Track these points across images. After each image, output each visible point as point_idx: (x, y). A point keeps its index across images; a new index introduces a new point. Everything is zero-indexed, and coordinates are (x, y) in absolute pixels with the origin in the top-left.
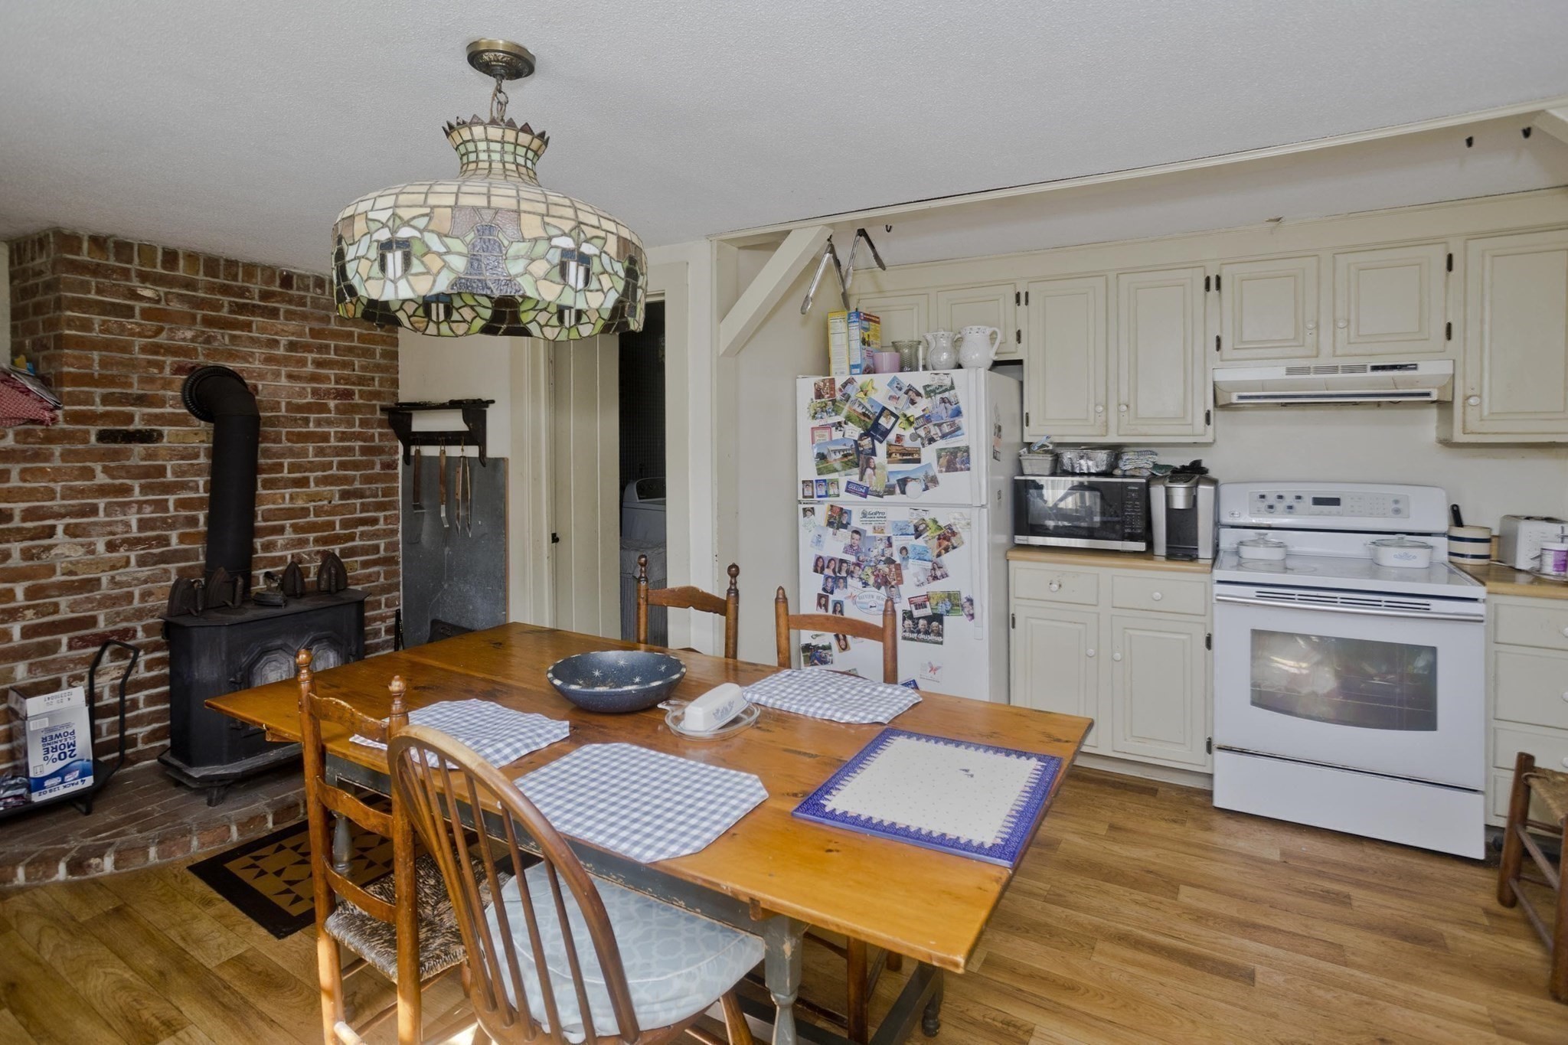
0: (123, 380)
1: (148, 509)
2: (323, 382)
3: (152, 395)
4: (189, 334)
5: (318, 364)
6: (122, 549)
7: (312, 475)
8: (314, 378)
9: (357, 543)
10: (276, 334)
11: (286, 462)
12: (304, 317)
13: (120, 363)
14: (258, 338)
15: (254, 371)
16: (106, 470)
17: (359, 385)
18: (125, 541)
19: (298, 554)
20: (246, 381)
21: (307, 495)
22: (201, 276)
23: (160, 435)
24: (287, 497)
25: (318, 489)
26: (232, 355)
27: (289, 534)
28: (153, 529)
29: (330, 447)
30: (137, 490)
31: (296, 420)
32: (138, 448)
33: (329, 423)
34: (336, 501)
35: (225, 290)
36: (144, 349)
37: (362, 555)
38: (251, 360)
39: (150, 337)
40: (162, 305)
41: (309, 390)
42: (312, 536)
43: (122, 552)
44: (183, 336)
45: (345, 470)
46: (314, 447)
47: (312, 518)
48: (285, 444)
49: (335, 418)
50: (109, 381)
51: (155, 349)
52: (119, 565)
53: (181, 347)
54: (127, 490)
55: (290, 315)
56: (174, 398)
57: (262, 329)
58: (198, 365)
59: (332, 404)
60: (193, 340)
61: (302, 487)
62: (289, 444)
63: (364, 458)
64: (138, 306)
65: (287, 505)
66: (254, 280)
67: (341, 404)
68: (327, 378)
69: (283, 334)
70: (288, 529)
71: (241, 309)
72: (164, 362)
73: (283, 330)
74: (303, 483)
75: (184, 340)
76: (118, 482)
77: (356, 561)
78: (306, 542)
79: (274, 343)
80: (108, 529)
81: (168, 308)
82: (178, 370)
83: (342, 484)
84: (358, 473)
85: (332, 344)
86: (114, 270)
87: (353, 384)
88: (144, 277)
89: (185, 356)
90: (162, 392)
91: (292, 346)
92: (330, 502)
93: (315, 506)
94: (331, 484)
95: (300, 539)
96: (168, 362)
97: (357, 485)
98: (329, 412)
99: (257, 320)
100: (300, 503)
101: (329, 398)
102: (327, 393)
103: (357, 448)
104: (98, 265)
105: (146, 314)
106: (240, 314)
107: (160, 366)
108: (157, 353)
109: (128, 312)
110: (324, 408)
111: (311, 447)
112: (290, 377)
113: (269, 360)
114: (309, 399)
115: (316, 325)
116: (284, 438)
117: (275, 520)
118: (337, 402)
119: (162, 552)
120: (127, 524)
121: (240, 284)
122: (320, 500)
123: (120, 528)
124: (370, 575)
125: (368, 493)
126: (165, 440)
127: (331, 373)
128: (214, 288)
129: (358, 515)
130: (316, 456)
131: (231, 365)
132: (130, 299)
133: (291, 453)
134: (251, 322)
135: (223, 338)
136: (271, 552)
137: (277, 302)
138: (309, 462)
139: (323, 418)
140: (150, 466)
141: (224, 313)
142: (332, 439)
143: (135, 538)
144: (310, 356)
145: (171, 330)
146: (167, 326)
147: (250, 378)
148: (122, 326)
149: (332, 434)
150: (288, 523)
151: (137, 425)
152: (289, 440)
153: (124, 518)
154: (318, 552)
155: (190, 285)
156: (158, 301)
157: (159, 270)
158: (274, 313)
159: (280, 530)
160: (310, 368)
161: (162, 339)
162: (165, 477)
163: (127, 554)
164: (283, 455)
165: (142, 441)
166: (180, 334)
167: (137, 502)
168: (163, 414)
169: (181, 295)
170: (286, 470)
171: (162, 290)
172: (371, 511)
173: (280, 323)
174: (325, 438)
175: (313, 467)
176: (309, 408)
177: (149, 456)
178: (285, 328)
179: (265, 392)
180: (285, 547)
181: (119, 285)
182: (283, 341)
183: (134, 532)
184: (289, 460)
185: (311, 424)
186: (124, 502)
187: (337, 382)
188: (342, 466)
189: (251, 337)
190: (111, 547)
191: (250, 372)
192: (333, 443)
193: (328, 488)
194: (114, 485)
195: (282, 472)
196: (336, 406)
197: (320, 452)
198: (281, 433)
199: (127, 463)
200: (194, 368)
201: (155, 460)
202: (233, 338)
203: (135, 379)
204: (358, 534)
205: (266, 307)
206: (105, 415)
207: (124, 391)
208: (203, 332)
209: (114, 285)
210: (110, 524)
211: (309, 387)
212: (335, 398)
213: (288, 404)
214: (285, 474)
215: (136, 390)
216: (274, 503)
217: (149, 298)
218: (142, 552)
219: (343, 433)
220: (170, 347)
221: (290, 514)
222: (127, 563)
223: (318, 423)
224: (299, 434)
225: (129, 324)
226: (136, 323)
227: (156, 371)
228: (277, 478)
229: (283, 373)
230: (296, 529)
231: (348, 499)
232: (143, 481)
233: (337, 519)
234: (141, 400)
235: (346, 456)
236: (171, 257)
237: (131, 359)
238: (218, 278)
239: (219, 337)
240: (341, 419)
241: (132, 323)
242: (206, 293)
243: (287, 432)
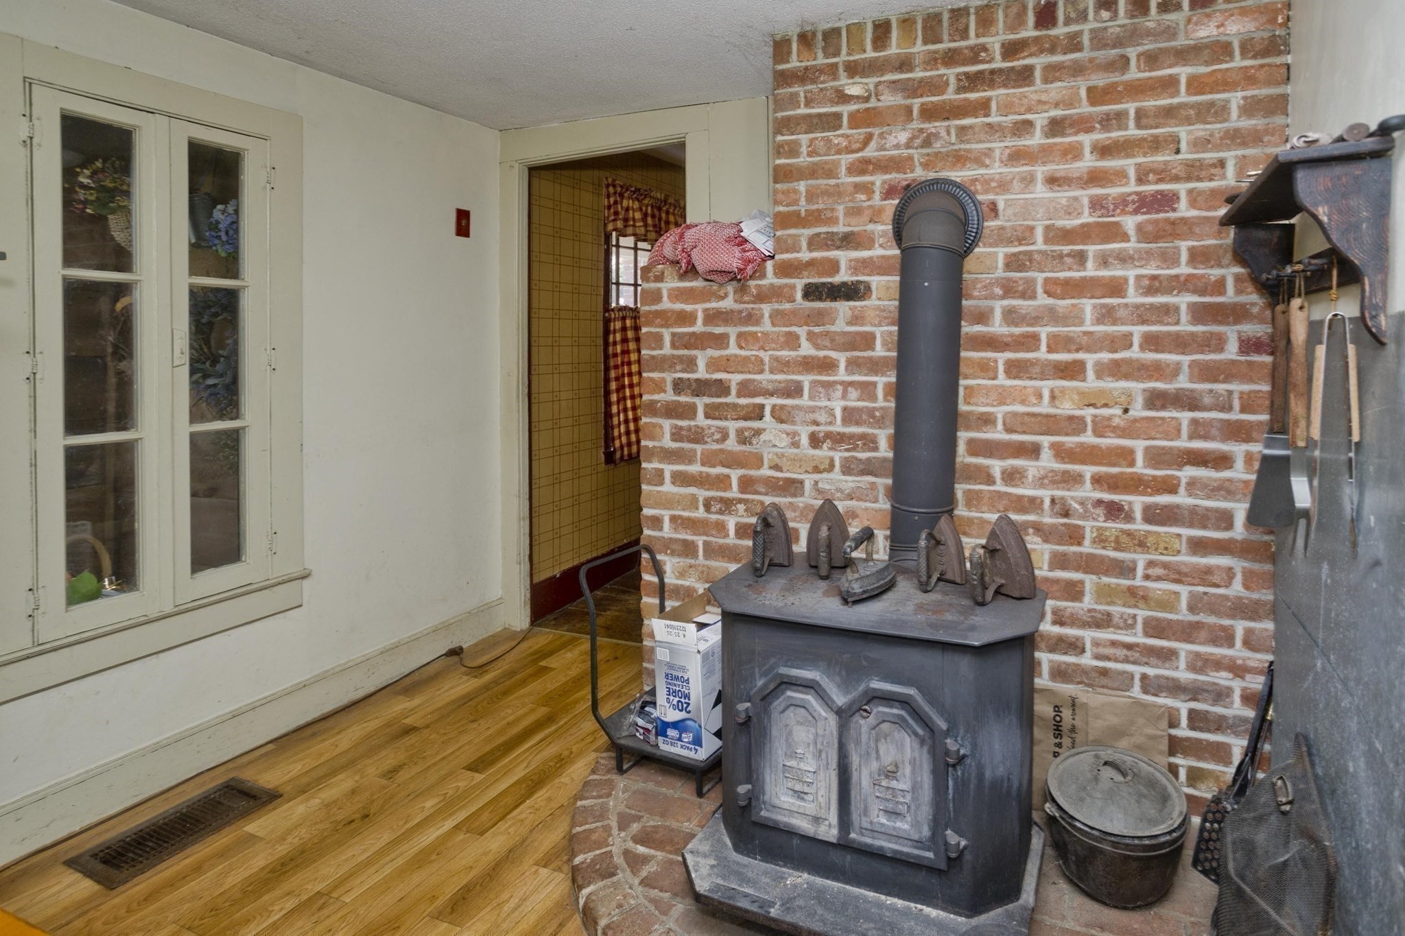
0: (829, 214)
1: (853, 393)
2: (1113, 184)
3: (859, 233)
4: (903, 137)
5: (1104, 151)
6: (825, 446)
7: (1090, 359)
8: (1095, 178)
9: (1182, 499)
10: (1029, 110)
11: (1044, 332)
12: (1078, 70)
13: (826, 193)
14: (999, 124)
15: (992, 180)
16: (811, 337)
17: (1189, 179)
18: (828, 435)
19: (1062, 498)
20: (980, 197)
21: (1082, 394)
22: (919, 48)
23: (868, 288)
24: (1046, 394)
25: (1101, 384)
26: (959, 159)
27: (1047, 461)
28: (858, 423)
29: (1126, 305)
30: (842, 365)
31: (1061, 256)
32: (843, 308)
33: (1124, 259)
34: (1138, 411)
35: (951, 58)
36: (851, 170)
37: (1191, 526)
38: (987, 161)
39: (857, 151)
40: (873, 103)
41: (1086, 201)
42: (1088, 471)
43: (824, 452)
44: (895, 142)
45: (1156, 351)
46: (1095, 307)
47: (1088, 438)
48: (1042, 300)
49: (1138, 251)
50: (815, 218)
51: (862, 167)
52: (822, 467)
53: (892, 159)
54: (828, 366)
55: (1052, 73)
56: (884, 234)
57: (1006, 109)
58: (914, 180)
59: (1130, 223)
60: (908, 145)
61: (1072, 378)
62: (1051, 301)
63: (1200, 328)
64: (845, 109)
65: (1045, 408)
66: (993, 30)
67: (1148, 221)
68: (1121, 175)
69: (1040, 107)
70: (1046, 454)
71: (973, 81)
72: (873, 183)
73: (1040, 102)
74: (1073, 371)
75: (897, 146)
76: (822, 354)
77: (1179, 535)
78: (1077, 479)
79: (1025, 127)
80: (812, 416)
81: (880, 104)
82: (889, 193)
83: (1150, 378)
84: (1186, 359)
85: (1131, 107)
86: (821, 70)
87: (1176, 179)
88: (853, 70)
89: (898, 172)
90: (870, 227)
91: (1056, 127)
92: (1126, 411)
93: (1095, 416)
94: (1127, 377)
95: (1065, 472)
96: (878, 184)
97: (1183, 383)
98: (1125, 238)
99: (997, 94)
100: (1067, 408)
101: (1124, 212)
102: (1122, 203)
103: (1183, 308)
104: (806, 68)
105: (857, 120)
106: (972, 90)
107: (867, 189)
108: (863, 172)
109: (833, 121)
110: (1113, 232)
111: (1088, 306)
112: (1052, 181)
113: (1017, 156)
114: (1086, 218)
115: (1100, 80)
116: (1040, 290)
117: (1024, 432)
118: (1140, 218)
119: (869, 459)
120: (831, 412)
121: (973, 41)
122: (1106, 405)
123: (822, 417)
124: (1209, 571)
125: (1207, 400)
126: (874, 296)
127: (1128, 164)
128: (936, 60)
129: (1183, 443)
130: (1099, 321)
131: (956, 175)
132: (837, 103)
133: (1053, 316)
134: (989, 100)
135: (949, 133)
136: (1016, 486)
137: (1031, 55)
138: (1085, 333)
139: (1113, 250)
140: (858, 333)
141: (950, 95)
142: (1131, 290)
143: (839, 434)
144: (1086, 140)
145: (881, 136)
146: (877, 131)
147: (986, 192)
148: (828, 141)
149: (1131, 281)
150: (1045, 440)
151: (843, 276)
152: (1049, 293)
153: (828, 403)
154: (1099, 502)
155: (905, 64)
156: (867, 99)
157: (870, 54)
158: (1025, 76)
159: (1033, 451)
160: (1088, 161)
161: (870, 152)
162: (873, 349)
163: (831, 453)
164: (1036, 320)
165: (849, 298)
166: (891, 140)
167: (842, 383)
168: (871, 258)
169: (894, 82)
170: (1044, 347)
171: (871, 81)
172: (1213, 439)
173: (1036, 90)
174: (1116, 288)
175: (1093, 343)
176: (1084, 234)
177: (856, 319)
178: (1044, 97)
179: (1010, 212)
180: (1041, 482)
181: (826, 89)
182: (1040, 120)
183: (838, 428)
184: (1049, 329)
185: (1090, 264)
186: (828, 382)
187: (1140, 180)
188: (1152, 342)
189: (990, 125)
190: (815, 441)
191: (986, 182)
192: (1133, 297)
193: (1123, 384)
194: (818, 358)
195: (1037, 349)
196: (1140, 228)
197: (1107, 315)
198: (1034, 281)
199: (833, 328)
200: (908, 186)
201: (862, 325)
202: (962, 130)
203: (840, 210)
204: (1184, 481)
205: (1013, 68)
206: (811, 263)
207: (830, 230)
208: (921, 131)
209: (821, 89)
210: (813, 410)
211: (1084, 195)
212: (1136, 212)
213: (1048, 228)
214: (1042, 354)
215: (841, 228)
216: (1023, 402)
217: (858, 97)
218: (847, 454)
219: (1154, 278)
220: (879, 160)
221: (1050, 424)
222: (831, 467)
223: (1104, 261)
224: (1067, 283)
225: (837, 137)
226: (842, 136)
227: (863, 197)
228: (1028, 360)
229: (1040, 177)
230: (1060, 453)
231: (1163, 407)
232: (849, 354)
233: (1139, 445)
234: (848, 240)
235: (1161, 323)
236: (882, 30)
237: (837, 185)
238: (940, 41)
239: (943, 133)
240: (1149, 253)
241: (838, 136)
242: (925, 70)
243: (1047, 280)
